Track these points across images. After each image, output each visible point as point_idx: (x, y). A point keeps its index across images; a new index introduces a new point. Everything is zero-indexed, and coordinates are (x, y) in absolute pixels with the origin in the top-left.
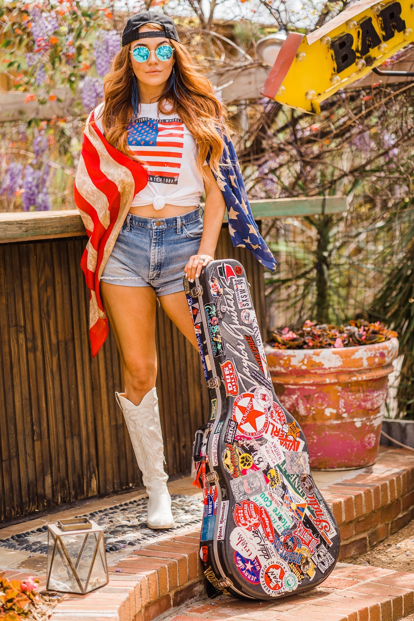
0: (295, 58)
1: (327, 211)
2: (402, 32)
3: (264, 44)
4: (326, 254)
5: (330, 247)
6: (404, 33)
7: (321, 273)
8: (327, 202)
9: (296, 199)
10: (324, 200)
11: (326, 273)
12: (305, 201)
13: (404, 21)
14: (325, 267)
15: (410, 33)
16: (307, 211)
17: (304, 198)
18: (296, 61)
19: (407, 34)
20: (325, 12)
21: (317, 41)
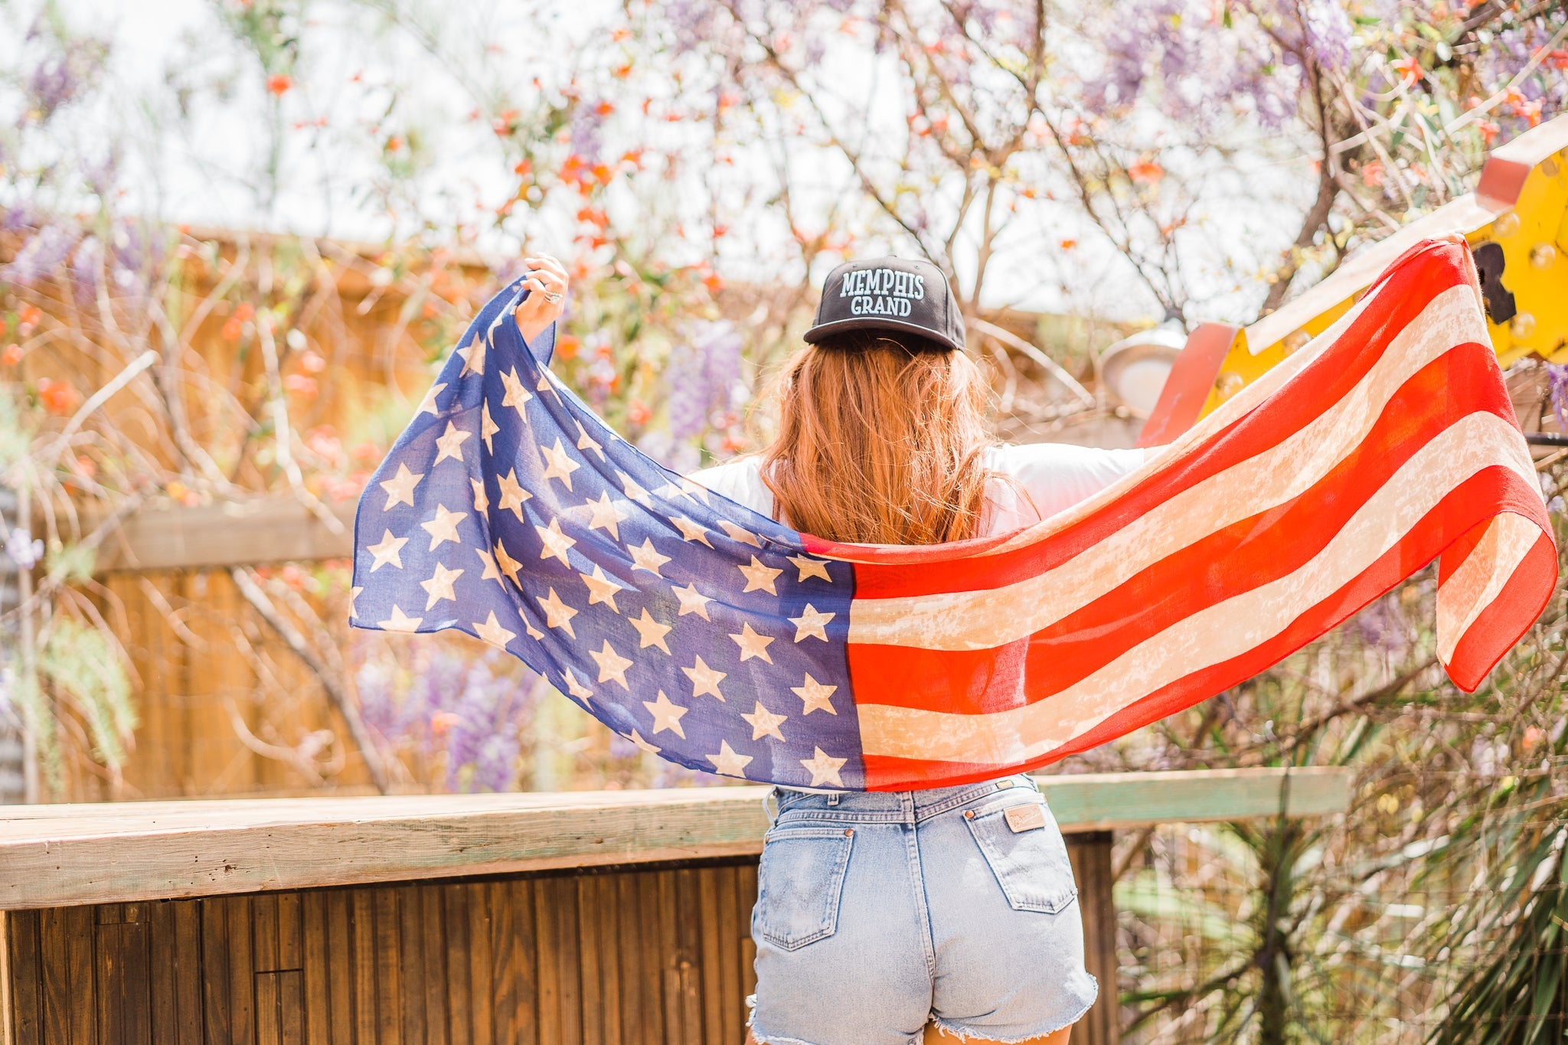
0: (1213, 389)
1: (1294, 810)
2: (1505, 324)
3: (1120, 358)
4: (1285, 925)
5: (1296, 905)
6: (1511, 326)
7: (1272, 978)
8: (1293, 784)
9: (1204, 773)
10: (1287, 777)
11: (1287, 977)
12: (1235, 779)
13: (1511, 296)
14: (1281, 962)
15: (1528, 326)
16: (1240, 808)
17: (1229, 773)
18: (1217, 397)
19: (1519, 329)
20: (1286, 273)
21: (1274, 346)
